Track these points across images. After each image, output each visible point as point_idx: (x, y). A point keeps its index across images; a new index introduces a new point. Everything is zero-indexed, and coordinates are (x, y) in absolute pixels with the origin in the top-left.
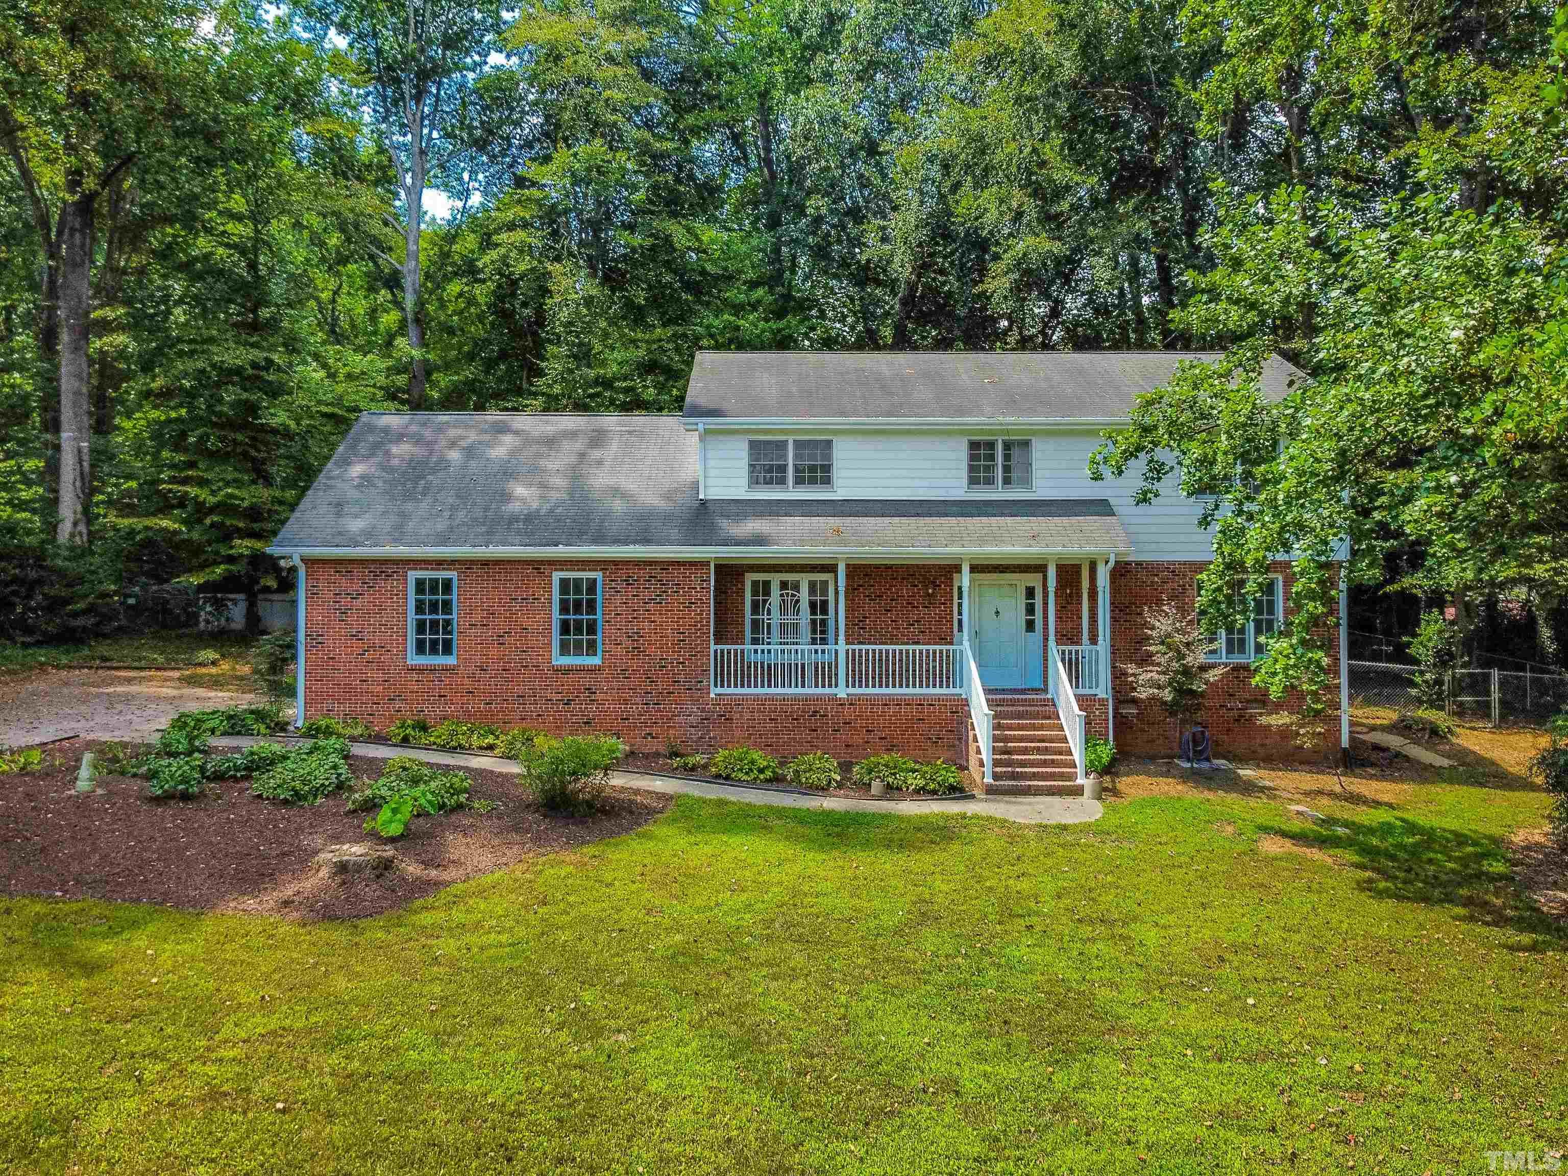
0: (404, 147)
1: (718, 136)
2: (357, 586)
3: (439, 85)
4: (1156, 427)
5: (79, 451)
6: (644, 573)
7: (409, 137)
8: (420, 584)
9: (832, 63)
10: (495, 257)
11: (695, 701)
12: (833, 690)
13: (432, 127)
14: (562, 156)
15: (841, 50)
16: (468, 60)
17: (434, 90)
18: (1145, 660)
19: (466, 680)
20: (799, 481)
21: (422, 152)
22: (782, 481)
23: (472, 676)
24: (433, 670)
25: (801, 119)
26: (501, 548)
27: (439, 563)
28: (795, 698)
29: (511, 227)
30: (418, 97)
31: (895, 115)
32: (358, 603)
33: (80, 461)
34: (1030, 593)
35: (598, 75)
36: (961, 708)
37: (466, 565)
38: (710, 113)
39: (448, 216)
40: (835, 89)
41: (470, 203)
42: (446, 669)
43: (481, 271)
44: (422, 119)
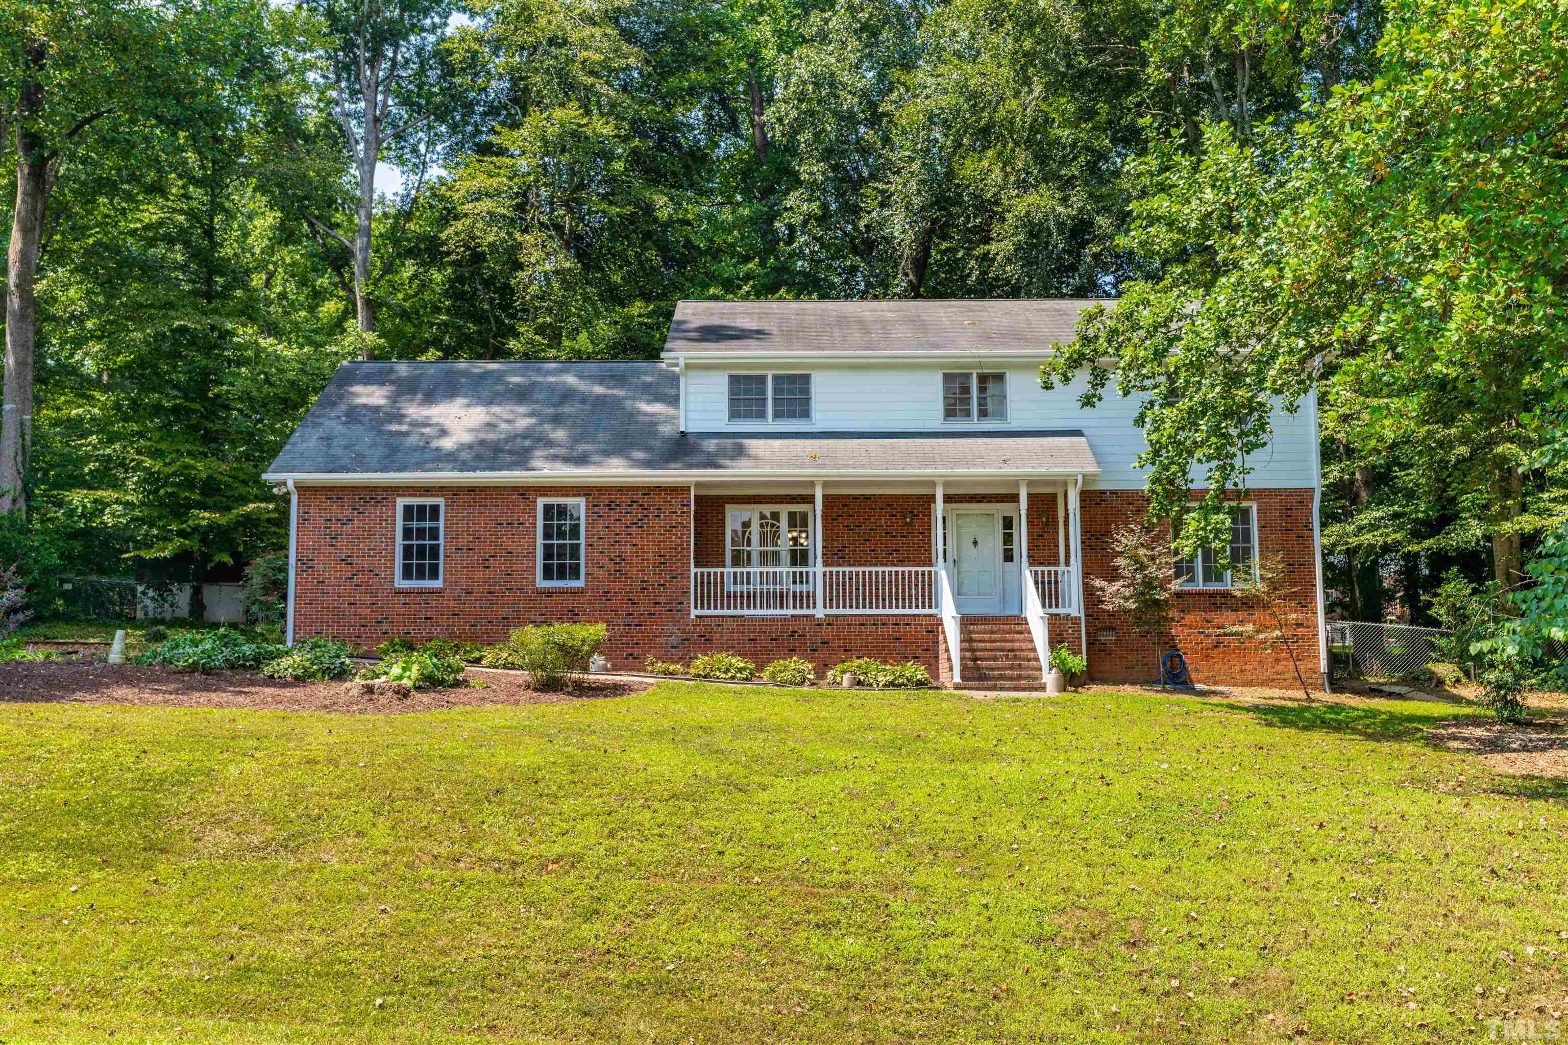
0: (356, 115)
1: (705, 100)
2: (348, 512)
3: (396, 47)
4: (1096, 337)
5: (22, 423)
6: (626, 499)
7: (362, 104)
8: (408, 509)
9: (826, 21)
10: (460, 227)
11: (675, 622)
12: (810, 612)
13: (386, 93)
14: (534, 120)
15: (837, 7)
16: (428, 22)
17: (390, 54)
18: (1113, 575)
19: (452, 604)
20: (777, 415)
21: (377, 120)
22: (762, 415)
23: (458, 599)
24: (421, 592)
25: (794, 79)
26: (488, 474)
27: (427, 490)
28: (774, 619)
29: (477, 196)
30: (372, 63)
31: (895, 73)
32: (348, 528)
33: (23, 436)
34: (1008, 523)
35: (574, 37)
36: (935, 626)
37: (451, 491)
38: (696, 75)
39: (401, 191)
40: (831, 48)
41: (426, 177)
42: (432, 592)
43: (444, 243)
44: (377, 84)
